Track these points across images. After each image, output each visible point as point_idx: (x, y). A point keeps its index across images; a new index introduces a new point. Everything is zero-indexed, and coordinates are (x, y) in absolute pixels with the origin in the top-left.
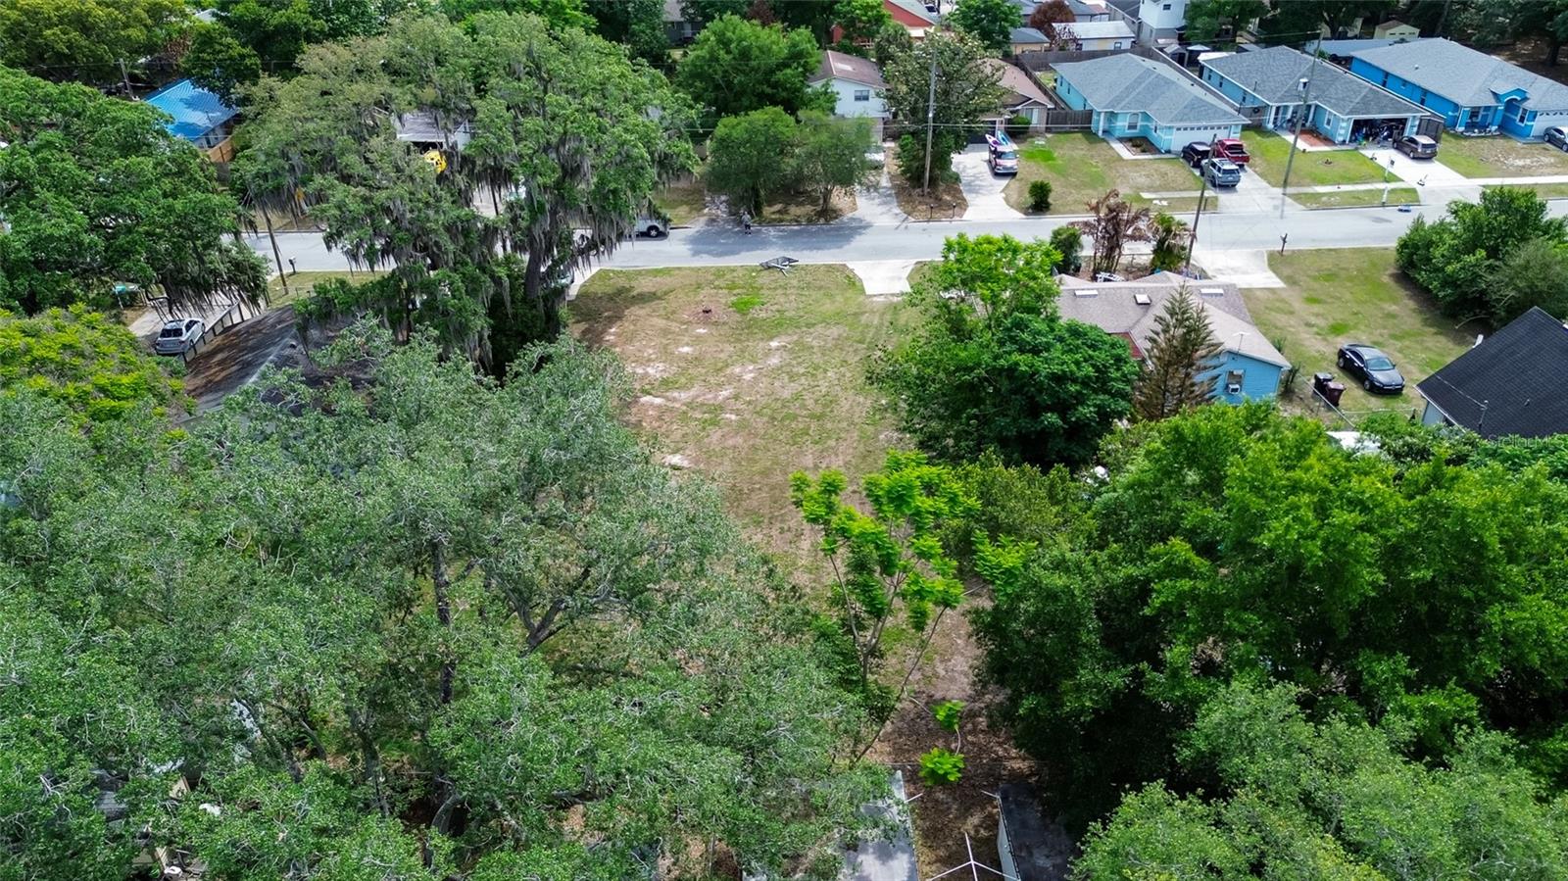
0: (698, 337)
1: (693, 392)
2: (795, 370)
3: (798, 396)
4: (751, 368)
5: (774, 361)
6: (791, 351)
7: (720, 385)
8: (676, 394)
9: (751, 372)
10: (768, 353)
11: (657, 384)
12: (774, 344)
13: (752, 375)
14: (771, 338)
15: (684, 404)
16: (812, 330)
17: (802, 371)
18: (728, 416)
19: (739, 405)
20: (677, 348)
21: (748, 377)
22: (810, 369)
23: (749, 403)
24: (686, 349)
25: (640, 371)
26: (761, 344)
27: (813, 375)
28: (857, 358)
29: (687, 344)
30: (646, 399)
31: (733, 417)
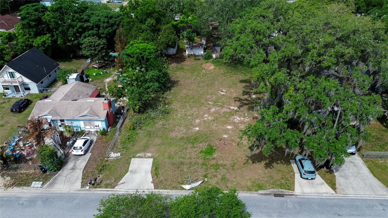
0: (226, 134)
1: (223, 110)
2: (191, 118)
3: (192, 108)
4: (205, 119)
5: (198, 121)
6: (192, 125)
7: (214, 113)
8: (228, 110)
9: (205, 117)
10: (199, 125)
11: (235, 114)
12: (197, 129)
13: (205, 116)
14: (198, 131)
15: (224, 107)
16: (182, 135)
17: (189, 117)
18: (211, 103)
19: (208, 106)
20: (233, 128)
21: (206, 115)
22: (186, 117)
23: (205, 107)
24: (229, 127)
25: (242, 119)
26: (202, 129)
27: (185, 115)
28: (170, 121)
29: (229, 129)
30: (236, 108)
31: (210, 103)
